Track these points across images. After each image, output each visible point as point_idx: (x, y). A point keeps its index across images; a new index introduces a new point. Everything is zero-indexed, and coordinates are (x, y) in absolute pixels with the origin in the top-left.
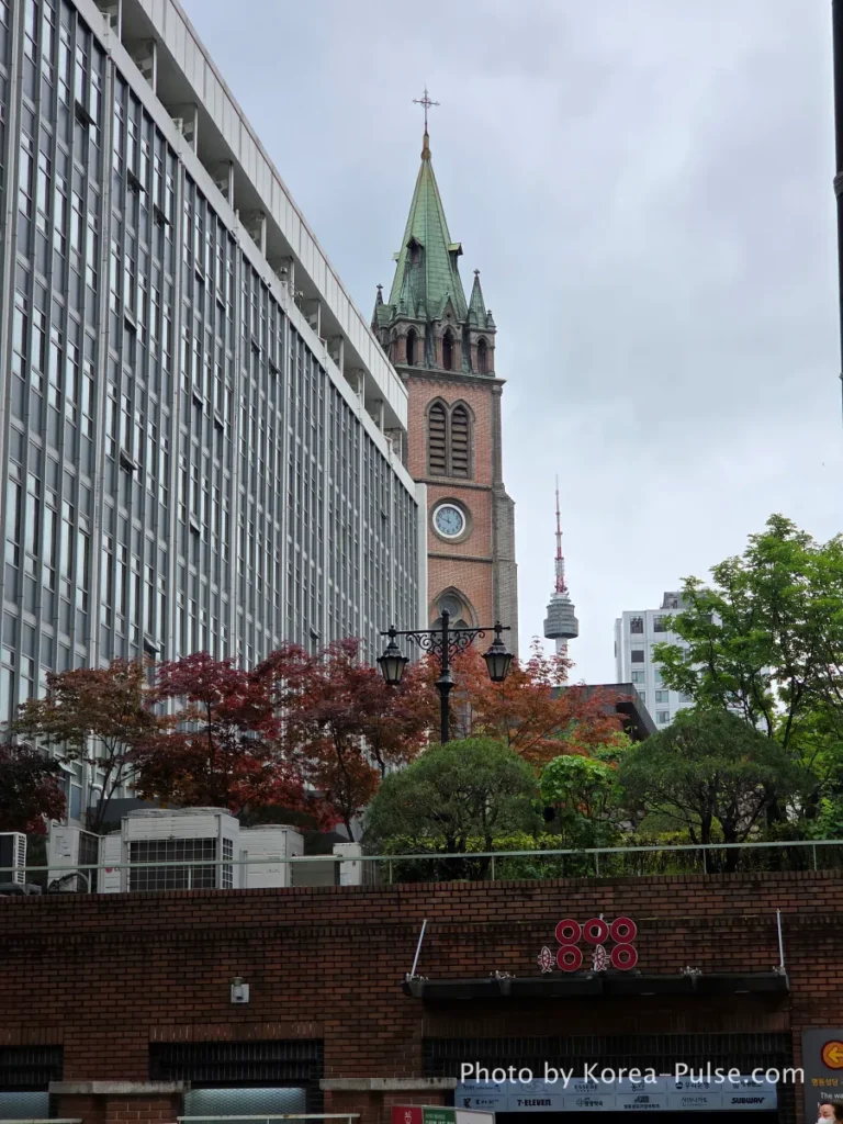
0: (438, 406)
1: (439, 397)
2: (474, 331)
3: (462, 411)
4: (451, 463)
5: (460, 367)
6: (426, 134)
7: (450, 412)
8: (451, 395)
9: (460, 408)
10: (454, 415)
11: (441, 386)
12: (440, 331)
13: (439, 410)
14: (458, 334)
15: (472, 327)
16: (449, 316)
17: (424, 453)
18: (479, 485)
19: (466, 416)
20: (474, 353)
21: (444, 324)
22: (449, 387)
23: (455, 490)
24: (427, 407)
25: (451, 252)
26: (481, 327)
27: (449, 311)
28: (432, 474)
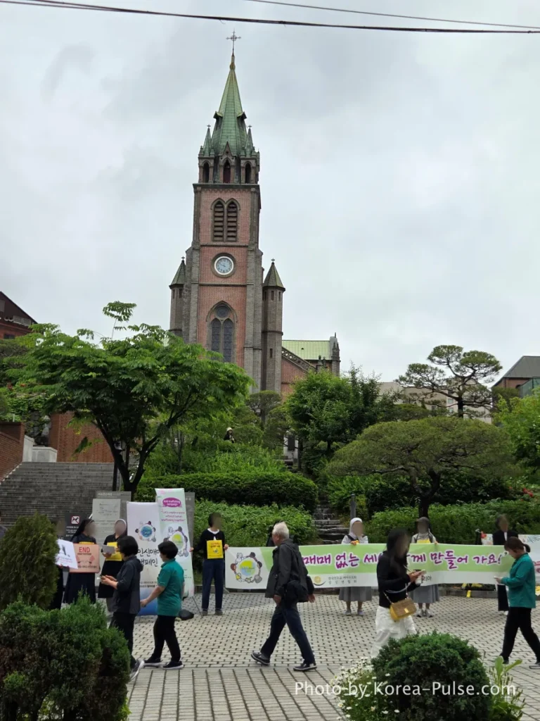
0: (219, 204)
1: (219, 198)
2: (244, 159)
3: (233, 205)
4: (225, 234)
5: (234, 180)
6: (233, 56)
7: (226, 206)
8: (226, 197)
9: (232, 203)
10: (229, 207)
11: (221, 192)
12: (222, 162)
13: (220, 205)
14: (233, 161)
15: (242, 157)
16: (227, 153)
17: (210, 230)
18: (241, 245)
19: (236, 207)
20: (243, 172)
21: (225, 157)
22: (226, 192)
23: (227, 248)
24: (212, 204)
25: (238, 118)
26: (248, 156)
27: (227, 150)
28: (214, 241)
